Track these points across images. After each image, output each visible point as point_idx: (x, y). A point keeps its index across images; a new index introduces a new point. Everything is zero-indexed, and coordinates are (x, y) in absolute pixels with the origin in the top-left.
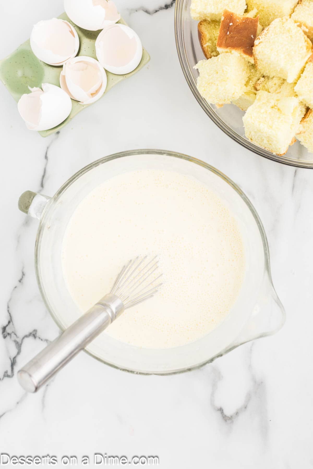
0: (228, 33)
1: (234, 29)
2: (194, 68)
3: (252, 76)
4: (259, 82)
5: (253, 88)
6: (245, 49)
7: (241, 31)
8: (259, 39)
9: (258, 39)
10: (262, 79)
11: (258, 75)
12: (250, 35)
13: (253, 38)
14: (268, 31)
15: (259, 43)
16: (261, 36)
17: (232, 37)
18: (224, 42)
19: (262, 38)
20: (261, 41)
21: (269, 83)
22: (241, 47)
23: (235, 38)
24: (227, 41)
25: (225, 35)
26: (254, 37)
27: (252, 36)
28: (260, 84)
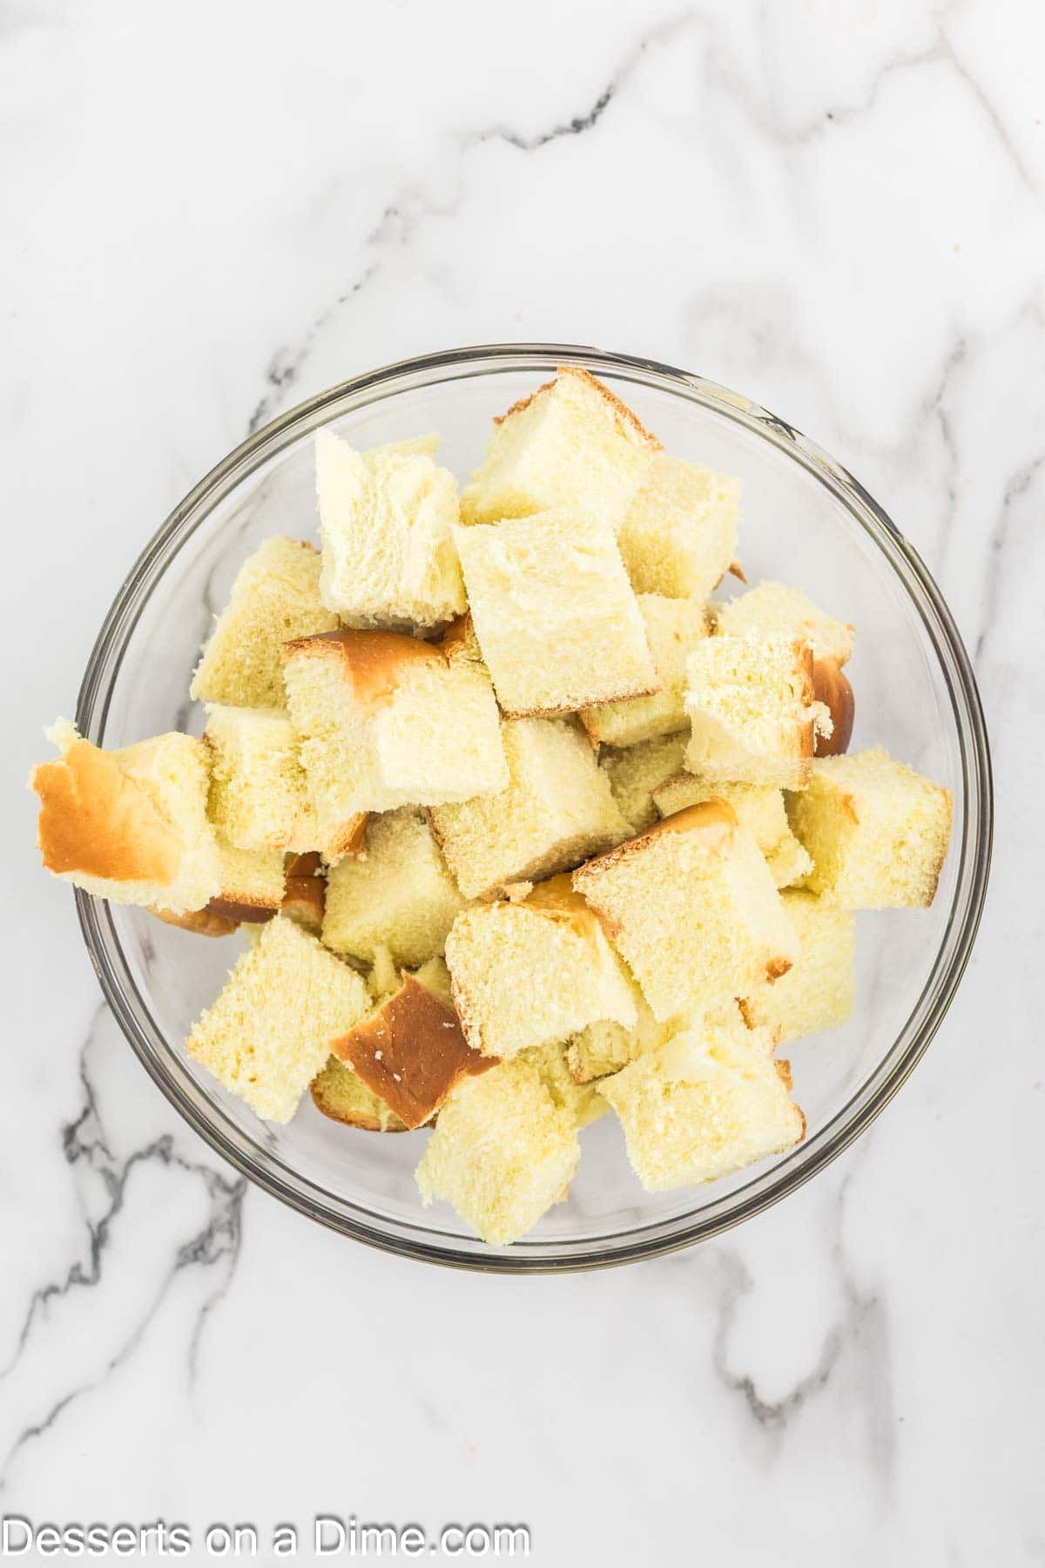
0: (397, 1077)
1: (395, 1055)
2: (428, 1205)
3: (545, 1067)
4: (573, 1067)
5: (577, 1088)
6: (469, 1065)
7: (415, 1043)
8: (471, 1027)
9: (469, 1030)
10: (572, 1053)
11: (555, 1055)
12: (440, 1028)
13: (452, 1026)
14: (463, 991)
15: (481, 1034)
16: (464, 1018)
17: (414, 1075)
18: (415, 1103)
19: (471, 1019)
20: (476, 1028)
21: (594, 1044)
22: (456, 1072)
23: (422, 1068)
24: (416, 1094)
25: (397, 1088)
26: (451, 1022)
27: (446, 1025)
28: (582, 1065)
